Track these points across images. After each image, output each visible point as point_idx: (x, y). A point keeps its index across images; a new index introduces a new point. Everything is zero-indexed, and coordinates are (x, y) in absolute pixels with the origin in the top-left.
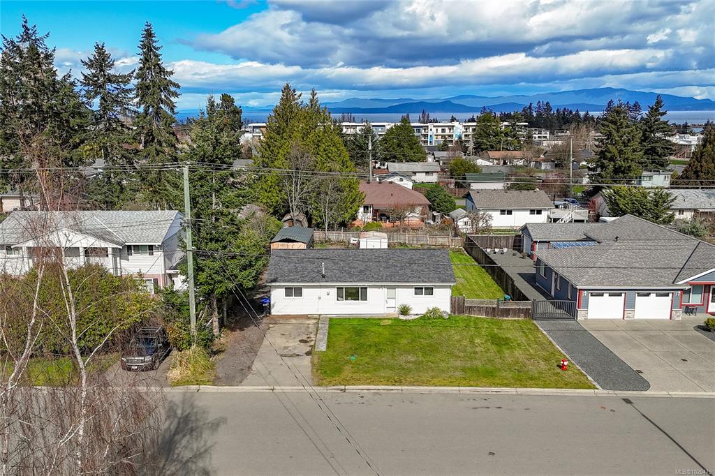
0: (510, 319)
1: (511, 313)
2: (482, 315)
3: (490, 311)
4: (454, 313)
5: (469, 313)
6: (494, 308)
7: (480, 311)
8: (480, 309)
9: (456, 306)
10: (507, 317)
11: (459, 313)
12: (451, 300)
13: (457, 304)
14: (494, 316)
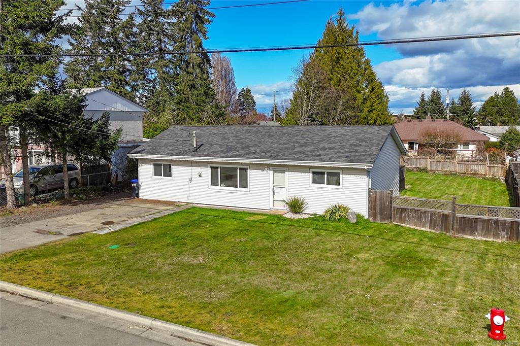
0: (479, 238)
1: (479, 227)
2: (424, 226)
3: (439, 220)
4: (375, 218)
5: (402, 219)
6: (445, 217)
7: (420, 218)
8: (420, 216)
9: (378, 207)
10: (472, 234)
11: (383, 219)
12: (370, 195)
13: (378, 203)
14: (447, 230)
